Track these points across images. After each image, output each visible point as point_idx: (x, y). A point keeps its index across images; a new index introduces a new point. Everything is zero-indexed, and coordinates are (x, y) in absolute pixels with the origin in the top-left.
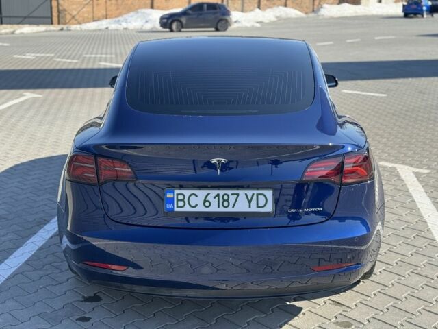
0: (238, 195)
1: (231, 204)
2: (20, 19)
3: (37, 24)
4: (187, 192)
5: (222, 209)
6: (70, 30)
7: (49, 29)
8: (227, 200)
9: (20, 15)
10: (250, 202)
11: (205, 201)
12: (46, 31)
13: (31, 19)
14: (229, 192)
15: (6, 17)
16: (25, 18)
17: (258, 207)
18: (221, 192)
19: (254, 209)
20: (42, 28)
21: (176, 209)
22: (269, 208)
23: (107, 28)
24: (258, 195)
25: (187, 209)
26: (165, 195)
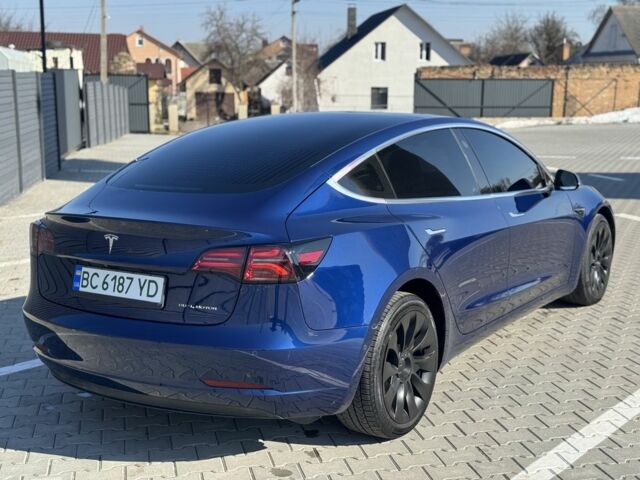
0: (132, 279)
1: (125, 290)
2: (507, 110)
3: (529, 116)
4: (91, 271)
5: (116, 294)
6: (571, 124)
7: (542, 123)
8: (122, 285)
9: (507, 105)
10: (142, 288)
11: (104, 283)
12: (538, 125)
13: (521, 110)
14: (125, 275)
15: (488, 107)
16: (514, 108)
17: (148, 296)
18: (119, 274)
19: (144, 298)
20: (533, 122)
21: (81, 289)
22: (158, 299)
23: (625, 121)
24: (150, 281)
25: (89, 289)
26: (74, 272)
